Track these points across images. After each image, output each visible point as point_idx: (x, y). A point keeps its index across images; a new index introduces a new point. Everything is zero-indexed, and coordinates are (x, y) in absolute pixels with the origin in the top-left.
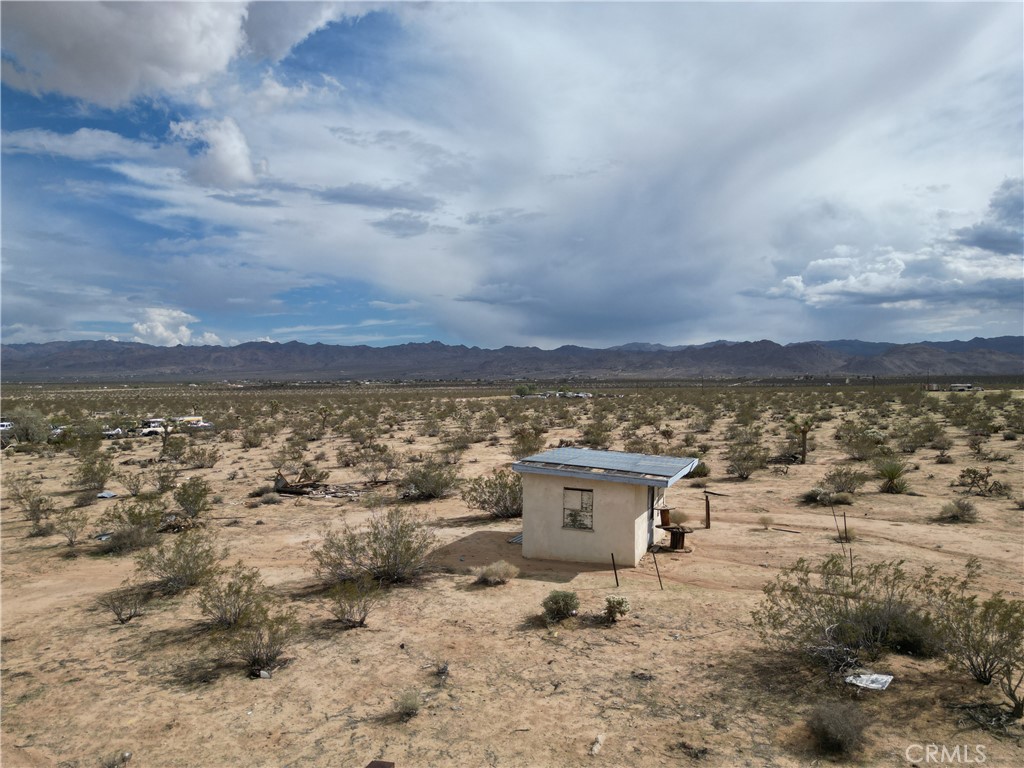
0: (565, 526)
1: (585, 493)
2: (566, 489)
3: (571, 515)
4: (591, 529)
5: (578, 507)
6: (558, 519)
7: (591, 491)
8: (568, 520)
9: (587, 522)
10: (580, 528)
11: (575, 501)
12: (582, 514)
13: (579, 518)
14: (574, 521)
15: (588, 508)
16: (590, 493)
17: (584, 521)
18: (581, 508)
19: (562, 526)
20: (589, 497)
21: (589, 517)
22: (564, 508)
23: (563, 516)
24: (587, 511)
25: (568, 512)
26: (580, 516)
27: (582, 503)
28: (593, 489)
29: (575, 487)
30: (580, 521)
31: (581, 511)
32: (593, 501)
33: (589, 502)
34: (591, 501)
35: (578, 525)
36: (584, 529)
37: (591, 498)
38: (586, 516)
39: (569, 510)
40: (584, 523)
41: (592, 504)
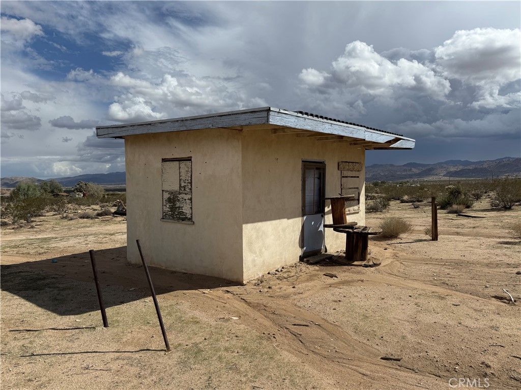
0: (164, 217)
1: (183, 164)
2: (164, 160)
3: (169, 200)
4: (190, 219)
5: (176, 188)
6: (157, 208)
8: (167, 208)
9: (186, 209)
10: (179, 219)
11: (172, 179)
12: (180, 196)
13: (178, 204)
14: (173, 208)
15: (187, 186)
16: (188, 163)
17: (183, 208)
18: (180, 189)
19: (162, 217)
20: (187, 169)
21: (188, 201)
22: (163, 191)
23: (162, 202)
24: (185, 192)
25: (166, 196)
26: (179, 200)
27: (180, 180)
28: (191, 157)
29: (173, 157)
30: (179, 207)
31: (180, 193)
32: (191, 175)
33: (187, 177)
34: (190, 175)
35: (178, 214)
36: (183, 220)
37: (190, 170)
38: (185, 200)
39: (168, 193)
40: (184, 211)
41: (191, 180)
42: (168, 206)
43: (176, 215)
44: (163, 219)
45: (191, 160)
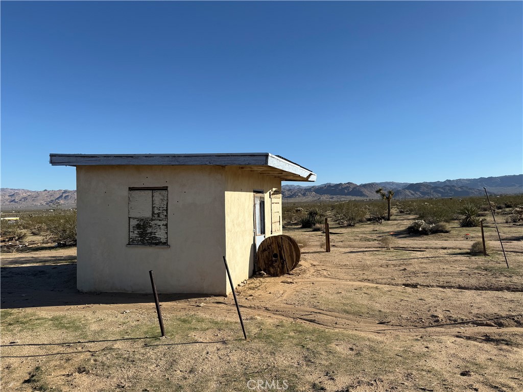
0: (131, 243)
1: (157, 194)
2: (131, 189)
3: (138, 226)
4: (165, 243)
5: (148, 214)
6: (122, 233)
7: (165, 189)
8: (135, 234)
9: (160, 234)
10: (151, 244)
11: (143, 207)
12: (153, 223)
13: (149, 230)
14: (143, 235)
15: (161, 214)
16: (164, 192)
17: (156, 234)
18: (152, 216)
19: (128, 243)
20: (162, 198)
21: (163, 227)
22: (129, 218)
23: (128, 229)
24: (159, 218)
25: (134, 223)
26: (151, 227)
27: (153, 208)
28: (167, 187)
29: (144, 186)
30: (151, 233)
31: (152, 220)
32: (167, 203)
33: (162, 205)
34: (165, 203)
35: (149, 240)
36: (156, 244)
37: (166, 199)
38: (159, 226)
39: (136, 220)
40: (157, 236)
41: (167, 207)
42: (136, 232)
43: (147, 240)
44: (129, 244)
45: (167, 189)
